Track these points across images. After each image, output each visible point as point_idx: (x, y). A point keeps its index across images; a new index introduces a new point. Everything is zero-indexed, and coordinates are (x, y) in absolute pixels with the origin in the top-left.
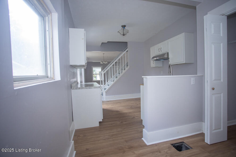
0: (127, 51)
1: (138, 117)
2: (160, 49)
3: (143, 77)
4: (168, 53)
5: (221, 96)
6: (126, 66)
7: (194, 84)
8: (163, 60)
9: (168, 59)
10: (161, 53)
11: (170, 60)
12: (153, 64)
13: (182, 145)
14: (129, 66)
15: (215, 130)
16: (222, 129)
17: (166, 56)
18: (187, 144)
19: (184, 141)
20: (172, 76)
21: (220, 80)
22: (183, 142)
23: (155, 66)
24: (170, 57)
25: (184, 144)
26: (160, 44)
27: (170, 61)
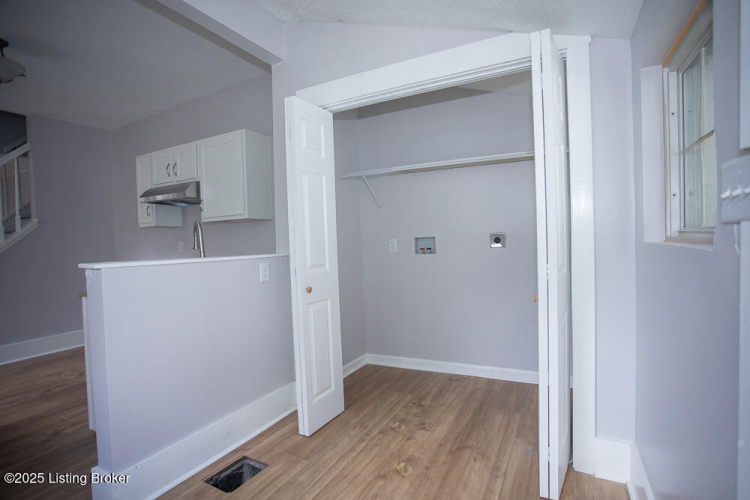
0: (25, 155)
1: (77, 424)
2: (171, 166)
3: (81, 266)
4: (198, 184)
5: (327, 306)
6: (18, 218)
7: (267, 279)
8: (184, 205)
9: (196, 202)
10: (174, 181)
11: (204, 205)
12: (146, 216)
13: (242, 467)
14: (35, 220)
15: (319, 393)
16: (333, 388)
17: (190, 193)
18: (254, 460)
19: (247, 454)
20: (202, 260)
21: (324, 265)
22: (245, 458)
23: (154, 224)
24: (204, 195)
25: (248, 461)
26: (170, 150)
27: (205, 210)
